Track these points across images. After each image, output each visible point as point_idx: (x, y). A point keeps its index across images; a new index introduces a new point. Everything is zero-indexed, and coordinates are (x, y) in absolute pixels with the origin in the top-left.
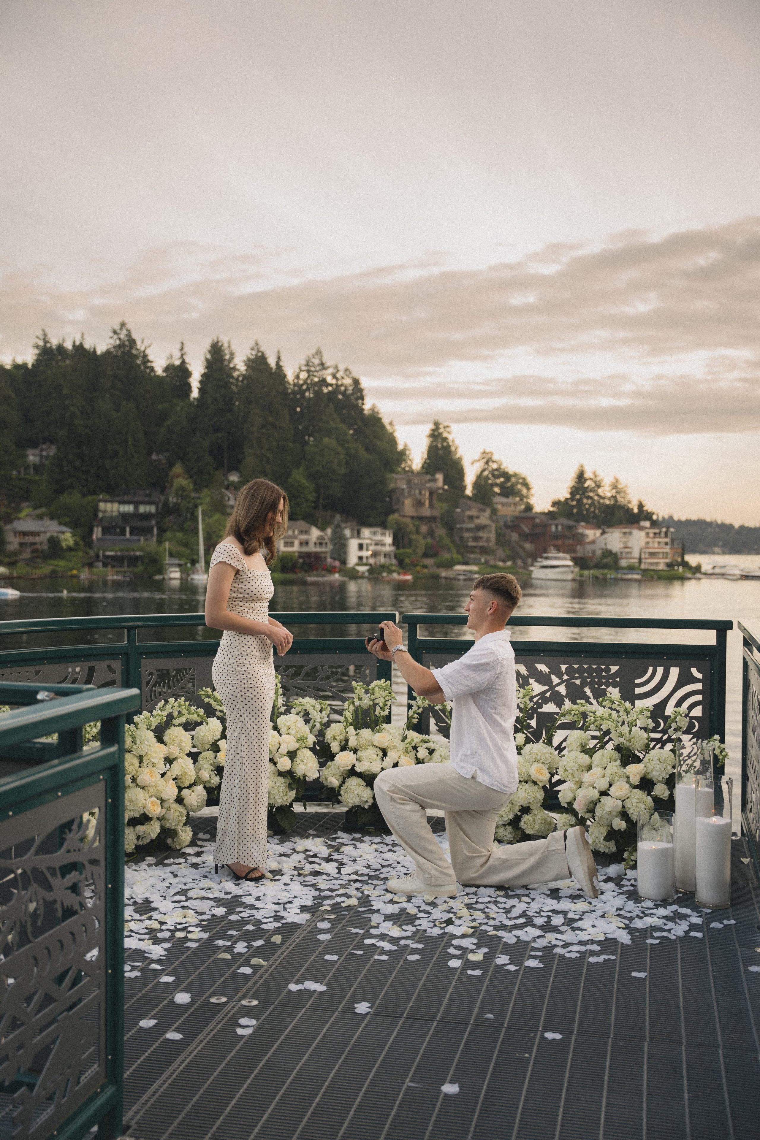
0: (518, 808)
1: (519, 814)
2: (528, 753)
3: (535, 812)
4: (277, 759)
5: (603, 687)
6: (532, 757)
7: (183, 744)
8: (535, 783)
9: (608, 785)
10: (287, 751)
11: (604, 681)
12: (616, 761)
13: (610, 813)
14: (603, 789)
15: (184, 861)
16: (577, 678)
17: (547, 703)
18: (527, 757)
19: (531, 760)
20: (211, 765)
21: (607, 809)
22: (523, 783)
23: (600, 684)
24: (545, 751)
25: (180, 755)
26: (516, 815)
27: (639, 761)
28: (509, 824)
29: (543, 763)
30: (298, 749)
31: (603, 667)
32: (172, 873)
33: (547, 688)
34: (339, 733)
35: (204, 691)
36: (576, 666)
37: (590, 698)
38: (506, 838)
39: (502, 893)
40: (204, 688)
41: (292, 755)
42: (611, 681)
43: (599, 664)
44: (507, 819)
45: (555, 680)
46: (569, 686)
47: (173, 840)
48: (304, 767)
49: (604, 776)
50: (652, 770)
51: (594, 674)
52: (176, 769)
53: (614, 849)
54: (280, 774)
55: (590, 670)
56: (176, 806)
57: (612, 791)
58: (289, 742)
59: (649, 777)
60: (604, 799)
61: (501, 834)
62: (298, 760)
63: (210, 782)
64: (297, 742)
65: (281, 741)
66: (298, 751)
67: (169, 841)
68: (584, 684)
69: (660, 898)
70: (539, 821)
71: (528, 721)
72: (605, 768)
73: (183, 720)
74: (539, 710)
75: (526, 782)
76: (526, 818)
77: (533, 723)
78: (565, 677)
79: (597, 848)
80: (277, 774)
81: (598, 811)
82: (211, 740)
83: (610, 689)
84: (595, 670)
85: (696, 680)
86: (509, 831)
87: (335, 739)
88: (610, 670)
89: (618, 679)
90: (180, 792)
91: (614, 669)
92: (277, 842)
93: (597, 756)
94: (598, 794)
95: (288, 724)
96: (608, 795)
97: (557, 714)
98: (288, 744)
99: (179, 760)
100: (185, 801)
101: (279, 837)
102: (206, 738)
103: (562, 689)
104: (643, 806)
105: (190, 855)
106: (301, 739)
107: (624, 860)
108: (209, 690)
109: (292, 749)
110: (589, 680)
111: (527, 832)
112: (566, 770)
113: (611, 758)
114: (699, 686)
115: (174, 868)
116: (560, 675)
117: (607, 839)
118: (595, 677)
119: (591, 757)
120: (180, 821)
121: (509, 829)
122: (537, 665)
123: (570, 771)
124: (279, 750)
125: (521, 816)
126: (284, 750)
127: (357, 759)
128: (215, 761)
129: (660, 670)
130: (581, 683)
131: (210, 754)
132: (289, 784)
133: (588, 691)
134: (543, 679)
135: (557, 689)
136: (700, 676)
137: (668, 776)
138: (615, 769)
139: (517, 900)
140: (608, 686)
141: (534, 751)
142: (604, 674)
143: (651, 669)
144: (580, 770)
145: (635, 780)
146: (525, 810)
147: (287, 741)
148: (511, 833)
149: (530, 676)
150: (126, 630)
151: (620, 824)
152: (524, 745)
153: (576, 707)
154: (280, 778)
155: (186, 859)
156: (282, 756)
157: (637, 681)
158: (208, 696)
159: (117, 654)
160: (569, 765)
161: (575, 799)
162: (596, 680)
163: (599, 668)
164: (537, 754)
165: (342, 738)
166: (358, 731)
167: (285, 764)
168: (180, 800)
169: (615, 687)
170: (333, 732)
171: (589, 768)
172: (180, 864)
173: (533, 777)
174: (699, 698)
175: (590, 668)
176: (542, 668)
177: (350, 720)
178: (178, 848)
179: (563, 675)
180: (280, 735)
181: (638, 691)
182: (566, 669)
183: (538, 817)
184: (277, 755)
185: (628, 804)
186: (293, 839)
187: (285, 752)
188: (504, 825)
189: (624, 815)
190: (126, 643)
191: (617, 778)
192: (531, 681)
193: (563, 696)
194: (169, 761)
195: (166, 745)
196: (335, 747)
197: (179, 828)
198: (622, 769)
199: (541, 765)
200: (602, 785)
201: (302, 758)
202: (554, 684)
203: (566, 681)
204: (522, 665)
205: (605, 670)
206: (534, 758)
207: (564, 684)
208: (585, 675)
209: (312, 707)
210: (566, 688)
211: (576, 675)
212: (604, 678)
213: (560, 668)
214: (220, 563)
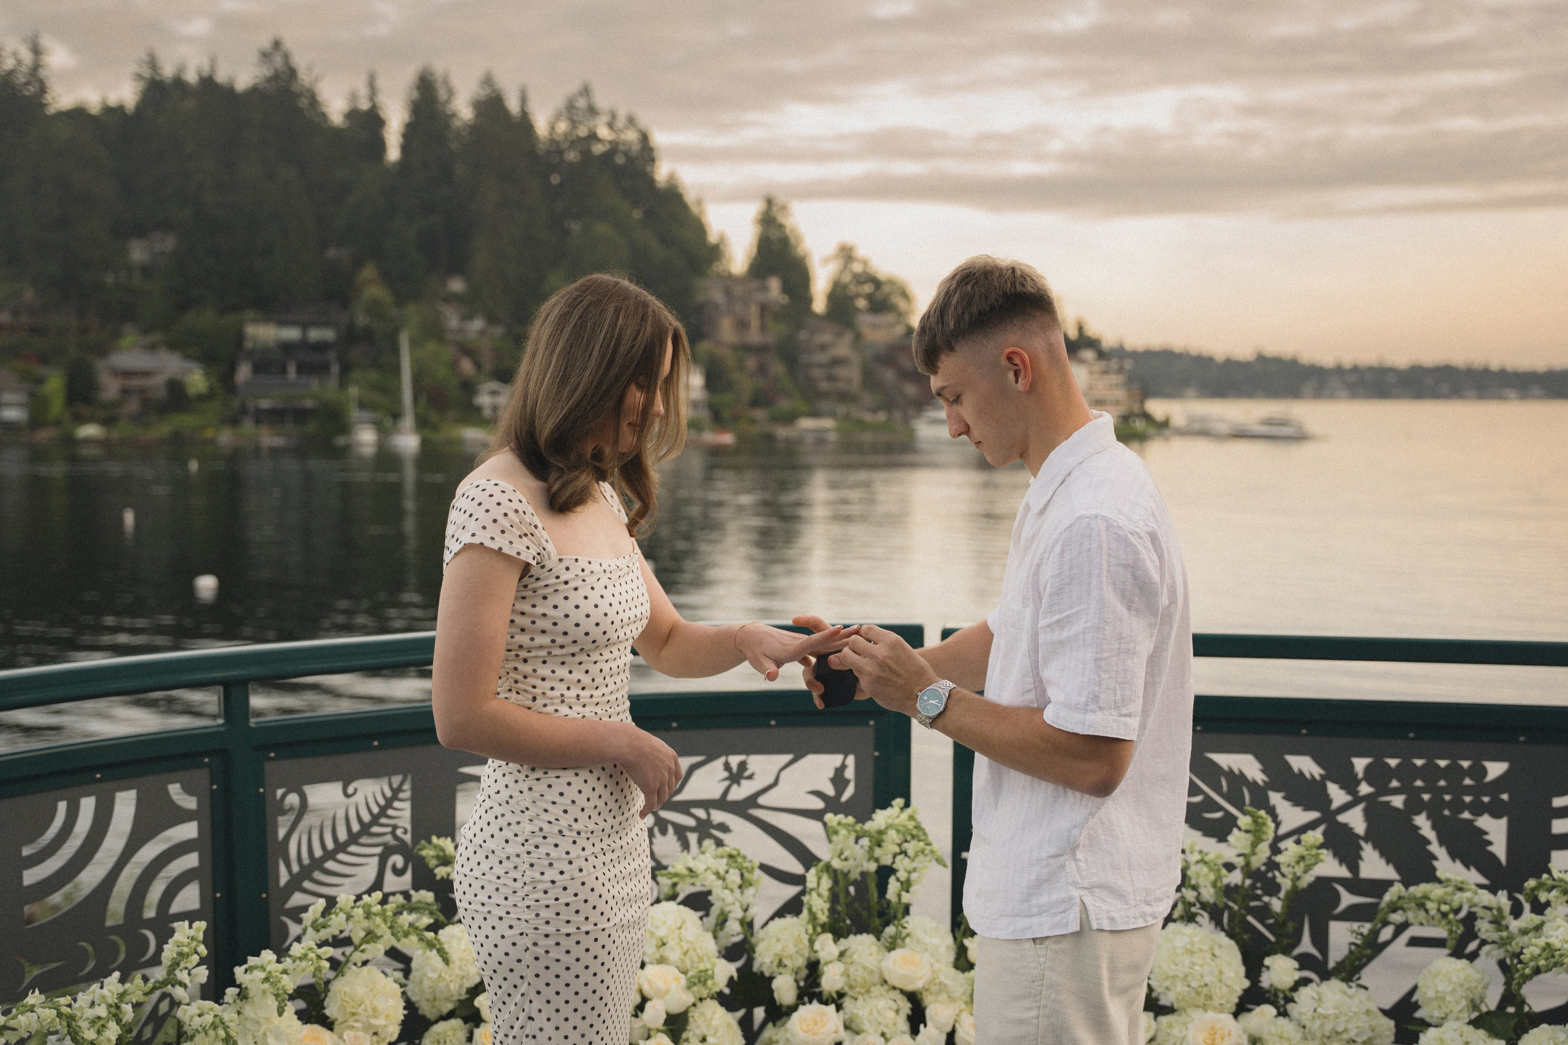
2: (1310, 1014)
5: (1466, 815)
6: (1322, 1026)
7: (378, 1018)
11: (1468, 799)
16: (1396, 792)
18: (1308, 1024)
19: (1318, 1035)
23: (1458, 806)
30: (692, 1006)
31: (1466, 764)
33: (1314, 815)
34: (792, 950)
35: (436, 847)
36: (1393, 762)
37: (1429, 842)
40: (434, 839)
42: (1486, 799)
43: (1454, 758)
45: (1337, 795)
46: (1375, 811)
51: (1442, 783)
55: (1431, 773)
58: (667, 989)
62: (690, 1037)
64: (687, 984)
65: (646, 989)
66: (690, 1015)
68: (1414, 806)
71: (1266, 899)
73: (378, 946)
78: (1365, 789)
82: (456, 987)
83: (1485, 822)
84: (1444, 773)
87: (780, 964)
88: (1484, 772)
89: (1505, 797)
91: (1495, 769)
95: (662, 932)
97: (1346, 883)
98: (662, 994)
102: (442, 985)
103: (1355, 820)
106: (698, 975)
108: (447, 844)
109: (676, 1009)
110: (1426, 797)
116: (1349, 783)
118: (1445, 790)
122: (1291, 757)
124: (642, 1015)
126: (654, 1014)
127: (847, 1027)
130: (1406, 802)
131: (454, 1028)
133: (1422, 821)
134: (1307, 792)
135: (1342, 818)
140: (1479, 813)
142: (1468, 781)
147: (661, 985)
149: (1274, 784)
156: (648, 1032)
157: (1555, 801)
158: (445, 861)
162: (1447, 797)
163: (1454, 769)
164: (1337, 1017)
165: (801, 962)
166: (844, 943)
169: (1496, 815)
170: (777, 948)
175: (1431, 766)
176: (1304, 765)
177: (823, 918)
179: (1358, 783)
181: (1557, 826)
182: (1368, 769)
187: (659, 1023)
192: (1276, 798)
193: (1358, 836)
195: (327, 1027)
196: (784, 989)
201: (705, 1032)
202: (1335, 805)
203: (1367, 798)
204: (1249, 758)
205: (1468, 773)
206: (1328, 1028)
207: (1362, 806)
208: (1419, 783)
209: (717, 874)
210: (1368, 815)
211: (1395, 784)
212: (1468, 790)
213: (1352, 765)
214: (468, 547)
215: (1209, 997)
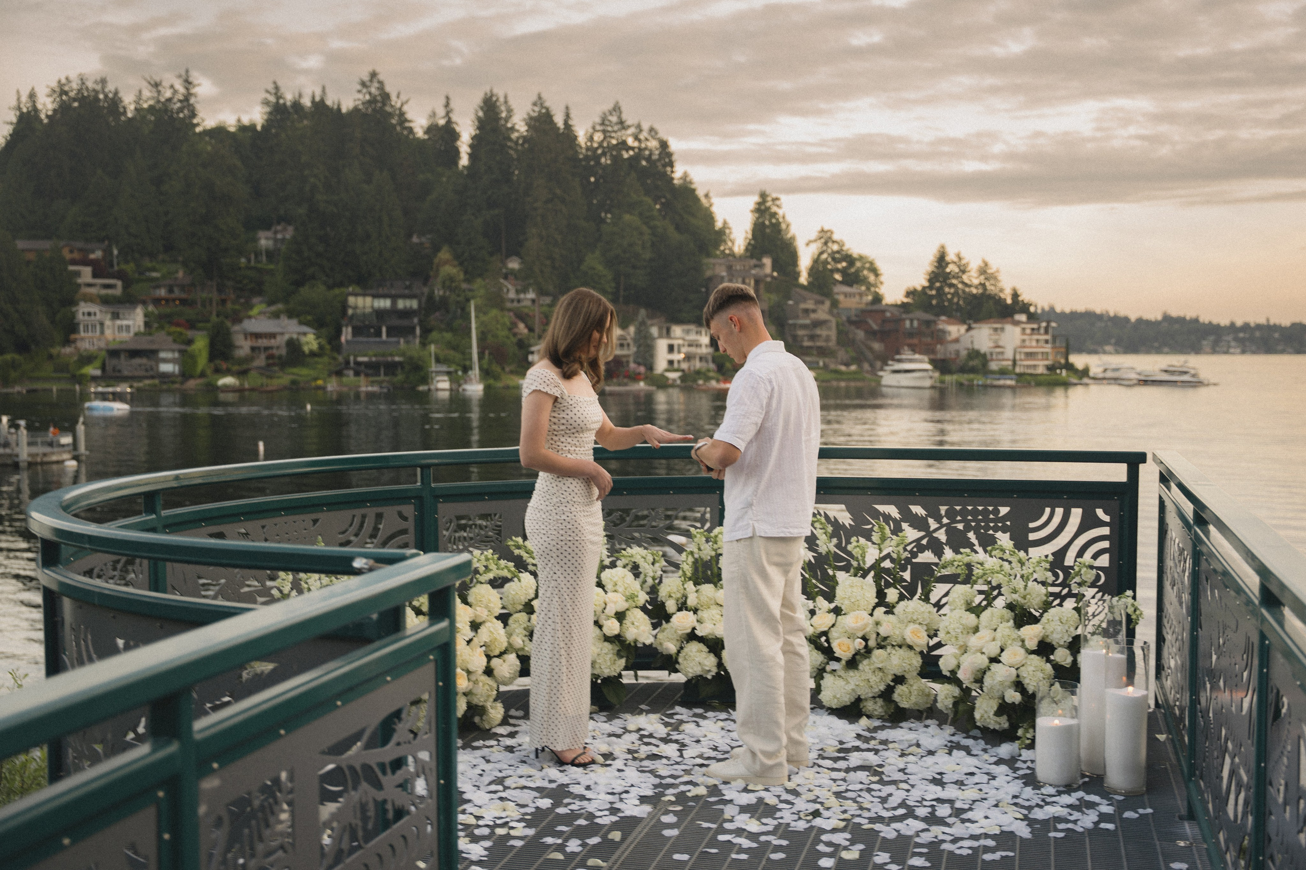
0: (890, 677)
1: (892, 684)
2: (902, 612)
3: (911, 681)
4: (603, 621)
5: (991, 532)
6: (907, 617)
7: (491, 605)
8: (910, 647)
9: (999, 650)
10: (614, 612)
11: (992, 525)
12: (1008, 621)
13: (1001, 683)
14: (993, 655)
15: (495, 743)
16: (959, 522)
17: (922, 552)
18: (901, 616)
19: (905, 621)
20: (525, 629)
21: (999, 678)
22: (897, 648)
23: (987, 528)
24: (922, 609)
25: (489, 618)
26: (888, 686)
27: (1035, 620)
28: (879, 696)
29: (920, 624)
30: (627, 609)
31: (991, 508)
32: (483, 758)
33: (922, 534)
34: (675, 590)
35: (515, 541)
36: (958, 508)
37: (976, 546)
38: (876, 713)
39: (876, 778)
40: (515, 538)
41: (620, 616)
42: (1000, 525)
43: (986, 505)
44: (877, 690)
45: (933, 524)
46: (951, 531)
47: (482, 719)
48: (635, 631)
49: (994, 640)
50: (1052, 632)
51: (981, 517)
52: (484, 634)
53: (1006, 725)
54: (607, 639)
55: (975, 513)
56: (485, 678)
57: (1004, 657)
58: (617, 602)
59: (1048, 640)
60: (994, 666)
61: (870, 708)
62: (627, 622)
63: (523, 649)
64: (627, 601)
65: (607, 600)
66: (627, 612)
67: (477, 719)
68: (968, 528)
69: (1064, 783)
70: (916, 693)
71: (902, 573)
72: (995, 630)
73: (491, 576)
74: (914, 560)
75: (900, 646)
76: (900, 689)
77: (907, 575)
78: (945, 521)
79: (985, 724)
80: (603, 639)
81: (987, 681)
82: (524, 599)
83: (999, 535)
84: (980, 513)
85: (1102, 524)
86: (879, 704)
87: (670, 596)
88: (999, 511)
89: (1008, 523)
90: (488, 662)
91: (1004, 510)
92: (605, 719)
93: (985, 615)
94: (987, 661)
95: (615, 580)
96: (999, 662)
97: (936, 565)
98: (615, 603)
99: (488, 624)
100: (495, 672)
101: (605, 714)
102: (517, 596)
103: (942, 536)
104: (1042, 675)
105: (502, 736)
106: (631, 597)
107: (1019, 738)
108: (520, 540)
109: (620, 609)
110: (973, 524)
111: (902, 705)
112: (948, 633)
113: (1002, 618)
114: (1106, 531)
115: (485, 751)
116: (938, 519)
117: (998, 713)
118: (981, 521)
119: (978, 617)
120: (489, 696)
121: (880, 702)
122: (911, 507)
123: (953, 633)
124: (606, 611)
125: (894, 687)
126: (611, 610)
127: (698, 621)
128: (529, 624)
129: (1059, 511)
130: (964, 527)
131: (523, 616)
132: (619, 651)
133: (971, 535)
134: (918, 523)
135: (935, 535)
136: (1107, 519)
137: (1071, 640)
138: (1007, 632)
139: (894, 787)
140: (996, 531)
141: (910, 609)
142: (991, 516)
143: (1048, 510)
144: (965, 632)
145: (1032, 645)
146: (899, 680)
147: (615, 600)
148: (882, 707)
149: (904, 519)
150: (419, 470)
151: (1014, 697)
152: (897, 603)
153: (959, 557)
154: (606, 644)
155: (499, 741)
156: (608, 618)
157: (1032, 525)
158: (519, 547)
159: (410, 498)
160: (952, 626)
161: (959, 667)
162: (983, 524)
163: (986, 510)
164: (913, 612)
165: (679, 595)
166: (699, 587)
167: (612, 627)
168: (489, 672)
169: (1004, 532)
170: (668, 589)
171: (976, 630)
172: (492, 746)
173: (909, 641)
174: (1106, 544)
175: (975, 509)
176: (917, 510)
177: (689, 574)
178: (488, 728)
179: (942, 518)
180: (606, 592)
181: (1032, 537)
182: (947, 511)
183: (914, 688)
184: (603, 617)
185: (1023, 673)
186: (622, 715)
187: (612, 614)
188: (874, 697)
189: (1019, 685)
190: (419, 484)
191: (1010, 642)
192: (905, 526)
193: (943, 543)
194: (475, 626)
195: (471, 606)
196: (671, 606)
197: (488, 705)
198: (1016, 631)
199: (917, 626)
200: (993, 650)
201: (633, 619)
202: (931, 529)
203: (946, 525)
204: (893, 507)
205: (993, 512)
206: (909, 619)
207: (944, 529)
208: (970, 518)
209: (643, 557)
210: (947, 532)
211: (959, 518)
212: (992, 520)
213: (939, 510)
214: (535, 391)
215: (859, 606)
